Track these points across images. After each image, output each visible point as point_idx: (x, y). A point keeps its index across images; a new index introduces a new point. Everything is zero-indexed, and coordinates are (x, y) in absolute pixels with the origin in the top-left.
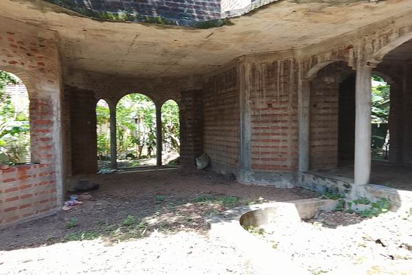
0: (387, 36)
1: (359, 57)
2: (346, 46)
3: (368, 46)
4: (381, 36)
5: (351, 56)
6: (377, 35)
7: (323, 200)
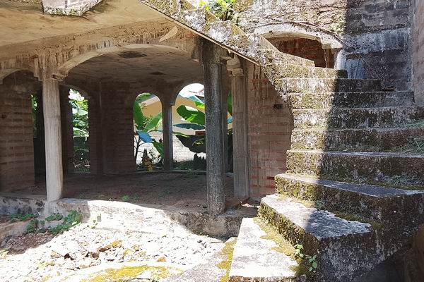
0: (70, 51)
1: (44, 68)
2: (31, 55)
3: (53, 58)
4: (63, 50)
5: (36, 67)
6: (60, 49)
7: (12, 224)
